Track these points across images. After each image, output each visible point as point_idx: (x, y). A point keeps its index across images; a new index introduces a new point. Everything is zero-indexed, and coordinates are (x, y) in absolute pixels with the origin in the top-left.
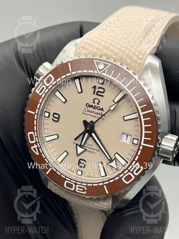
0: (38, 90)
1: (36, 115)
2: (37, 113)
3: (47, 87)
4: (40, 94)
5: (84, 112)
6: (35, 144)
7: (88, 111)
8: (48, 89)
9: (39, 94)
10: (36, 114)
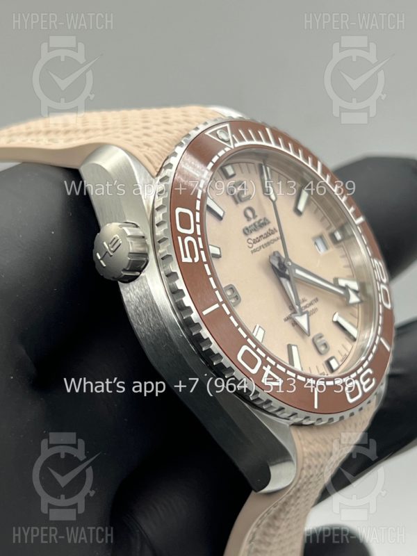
0: (186, 256)
1: (224, 306)
2: (221, 300)
3: (195, 235)
4: (197, 259)
5: (252, 249)
6: (264, 368)
7: (254, 243)
8: (199, 236)
9: (193, 260)
10: (222, 303)
